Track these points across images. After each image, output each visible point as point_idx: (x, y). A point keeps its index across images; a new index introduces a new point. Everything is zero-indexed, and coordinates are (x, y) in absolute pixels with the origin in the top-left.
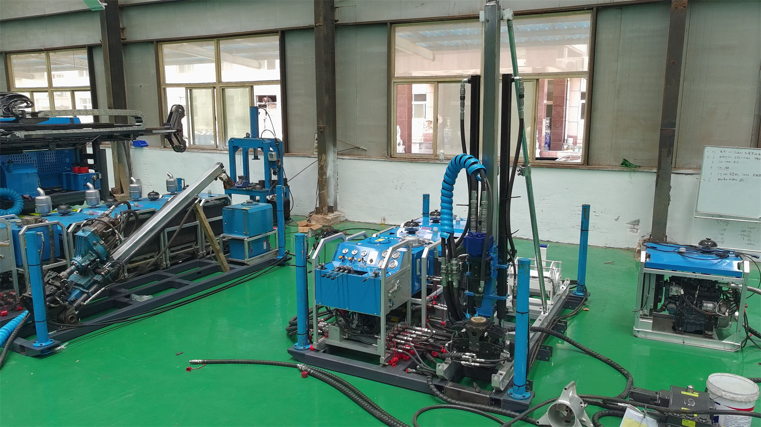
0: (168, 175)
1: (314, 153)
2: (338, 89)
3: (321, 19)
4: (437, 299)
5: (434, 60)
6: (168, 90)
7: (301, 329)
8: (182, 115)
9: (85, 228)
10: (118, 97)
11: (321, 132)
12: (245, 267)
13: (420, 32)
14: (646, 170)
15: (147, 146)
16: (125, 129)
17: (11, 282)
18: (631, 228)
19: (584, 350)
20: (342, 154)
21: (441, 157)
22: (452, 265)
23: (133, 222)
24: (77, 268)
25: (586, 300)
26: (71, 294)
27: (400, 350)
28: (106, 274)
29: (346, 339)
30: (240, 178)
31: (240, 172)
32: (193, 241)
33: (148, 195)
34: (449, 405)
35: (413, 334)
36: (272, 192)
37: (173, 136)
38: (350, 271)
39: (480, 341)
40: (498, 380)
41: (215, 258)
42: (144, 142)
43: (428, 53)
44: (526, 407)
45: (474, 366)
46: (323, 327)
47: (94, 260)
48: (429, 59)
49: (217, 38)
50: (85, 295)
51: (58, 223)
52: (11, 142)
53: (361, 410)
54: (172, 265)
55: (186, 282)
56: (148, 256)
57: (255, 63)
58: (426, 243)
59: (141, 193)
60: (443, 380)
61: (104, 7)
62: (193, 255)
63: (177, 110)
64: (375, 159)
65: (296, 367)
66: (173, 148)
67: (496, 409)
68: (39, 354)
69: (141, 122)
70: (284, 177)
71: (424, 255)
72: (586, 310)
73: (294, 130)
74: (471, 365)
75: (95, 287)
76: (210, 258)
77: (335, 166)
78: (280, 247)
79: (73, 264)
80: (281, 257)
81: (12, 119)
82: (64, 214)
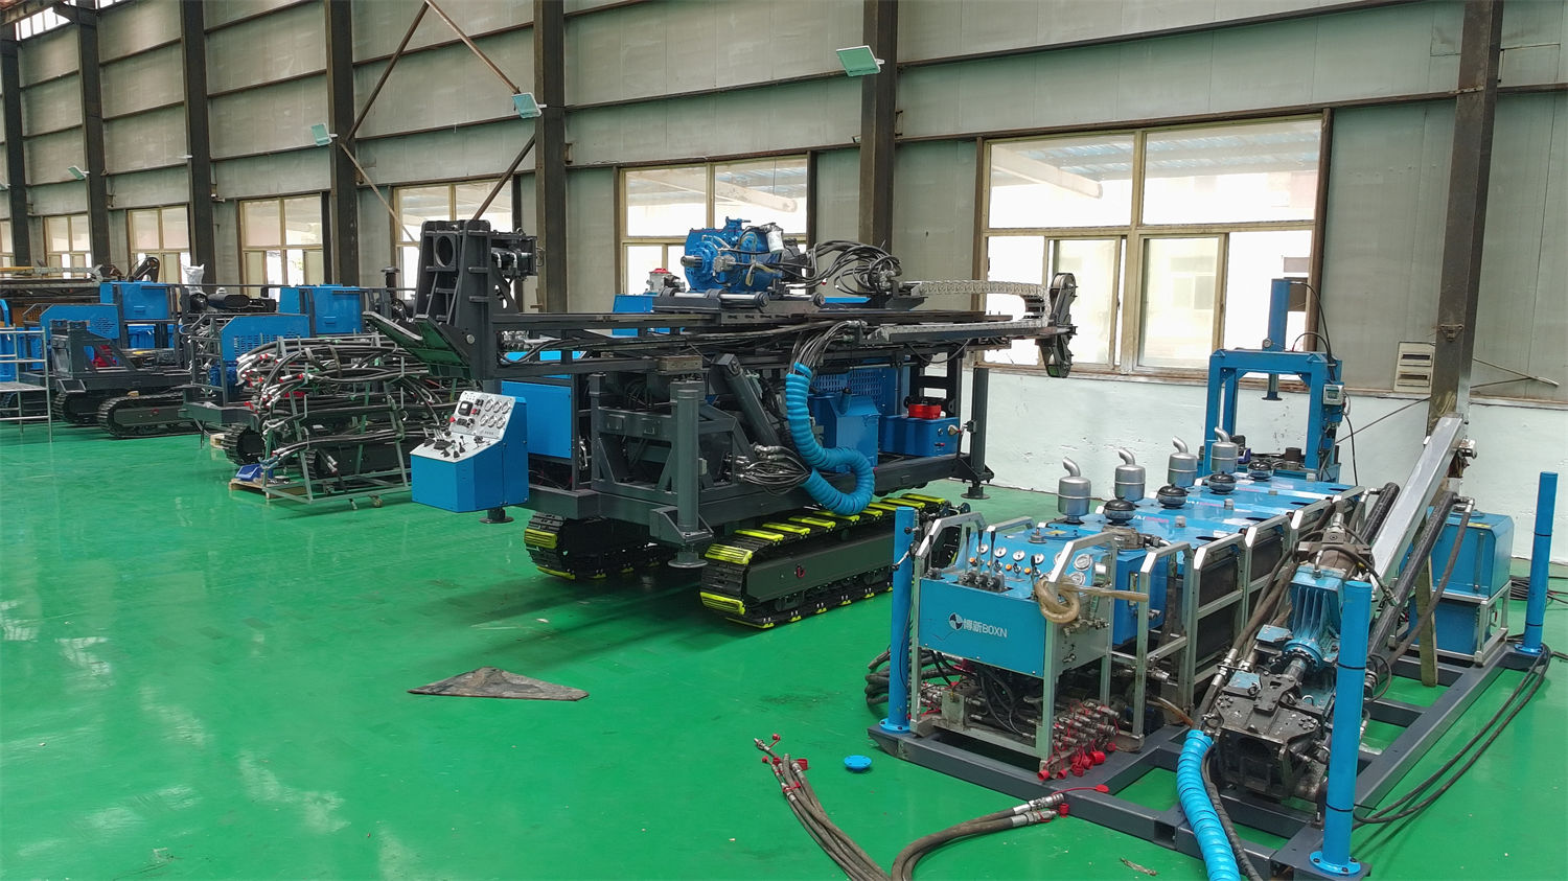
78: (1533, 624)
79: (1297, 656)
80: (1532, 651)
81: (864, 299)
82: (1117, 521)
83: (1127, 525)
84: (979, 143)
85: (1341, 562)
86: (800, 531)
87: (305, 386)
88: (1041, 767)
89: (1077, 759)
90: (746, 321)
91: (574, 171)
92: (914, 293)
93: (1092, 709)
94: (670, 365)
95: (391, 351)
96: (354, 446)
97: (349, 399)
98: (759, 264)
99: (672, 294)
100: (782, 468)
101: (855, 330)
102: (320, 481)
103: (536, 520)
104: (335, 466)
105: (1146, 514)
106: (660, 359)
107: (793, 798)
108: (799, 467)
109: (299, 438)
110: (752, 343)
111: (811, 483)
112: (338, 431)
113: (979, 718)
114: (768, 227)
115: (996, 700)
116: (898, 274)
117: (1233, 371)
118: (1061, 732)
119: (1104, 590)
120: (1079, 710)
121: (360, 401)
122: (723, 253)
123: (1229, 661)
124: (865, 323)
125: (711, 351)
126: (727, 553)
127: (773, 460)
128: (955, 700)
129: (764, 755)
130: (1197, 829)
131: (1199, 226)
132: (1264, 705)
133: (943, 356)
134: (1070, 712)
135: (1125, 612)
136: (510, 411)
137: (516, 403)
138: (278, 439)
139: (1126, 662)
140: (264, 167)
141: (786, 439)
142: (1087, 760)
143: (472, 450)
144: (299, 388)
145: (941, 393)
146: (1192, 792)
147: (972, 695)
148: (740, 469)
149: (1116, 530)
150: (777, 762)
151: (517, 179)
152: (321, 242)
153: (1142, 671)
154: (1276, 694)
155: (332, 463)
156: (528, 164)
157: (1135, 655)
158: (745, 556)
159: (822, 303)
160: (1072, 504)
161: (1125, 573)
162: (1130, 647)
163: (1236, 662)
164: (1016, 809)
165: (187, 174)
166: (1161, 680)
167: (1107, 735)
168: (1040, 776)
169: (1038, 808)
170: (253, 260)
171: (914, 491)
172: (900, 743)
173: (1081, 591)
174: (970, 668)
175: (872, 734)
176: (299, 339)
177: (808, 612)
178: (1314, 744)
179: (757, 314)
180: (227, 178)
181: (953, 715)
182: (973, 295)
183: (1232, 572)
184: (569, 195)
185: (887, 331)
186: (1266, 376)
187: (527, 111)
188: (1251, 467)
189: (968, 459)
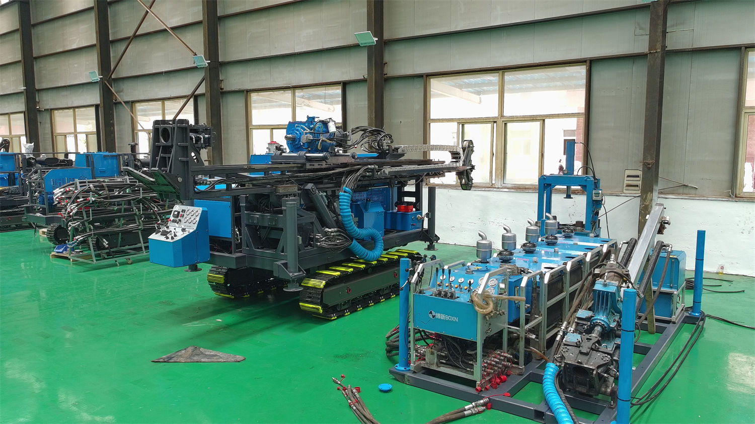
1: (625, 191)
3: (659, 45)
6: (434, 125)
8: (472, 151)
11: (648, 168)
24: (604, 330)
37: (465, 173)
49: (502, 70)
52: (378, 178)
61: (375, 42)
63: (468, 146)
73: (597, 166)
78: (697, 302)
79: (597, 325)
80: (697, 314)
81: (376, 155)
82: (505, 261)
83: (510, 262)
84: (425, 78)
85: (616, 278)
86: (348, 270)
87: (90, 204)
88: (477, 385)
89: (493, 380)
90: (319, 167)
91: (224, 93)
92: (400, 151)
93: (499, 354)
94: (281, 190)
95: (135, 185)
96: (117, 233)
97: (113, 210)
98: (324, 139)
99: (281, 154)
100: (338, 239)
101: (372, 170)
102: (99, 252)
103: (213, 269)
104: (107, 244)
105: (518, 257)
106: (276, 187)
107: (354, 408)
108: (347, 239)
109: (88, 230)
110: (321, 178)
111: (353, 246)
112: (108, 226)
113: (445, 362)
114: (328, 120)
115: (453, 352)
116: (392, 142)
117: (550, 185)
118: (485, 367)
119: (504, 296)
120: (493, 356)
121: (119, 211)
122: (306, 133)
123: (564, 328)
124: (377, 167)
125: (302, 182)
126: (313, 282)
127: (334, 236)
128: (432, 353)
129: (338, 386)
130: (556, 413)
131: (531, 116)
132: (584, 350)
133: (413, 181)
134: (489, 357)
135: (514, 307)
136: (199, 215)
137: (203, 211)
138: (76, 231)
139: (514, 331)
140: (64, 93)
141: (340, 225)
142: (498, 380)
143: (180, 235)
144: (87, 205)
145: (413, 200)
146: (551, 394)
147: (441, 350)
148: (318, 240)
149: (506, 266)
150: (345, 389)
151: (196, 98)
152: (95, 130)
153: (523, 335)
154: (589, 344)
155: (105, 243)
156: (202, 90)
157: (519, 327)
158: (321, 284)
159: (356, 157)
160: (483, 252)
161: (513, 287)
162: (516, 323)
163: (567, 328)
164: (466, 407)
165: (23, 97)
166: (532, 339)
167: (506, 367)
168: (477, 390)
169: (477, 406)
170: (60, 139)
171: (401, 247)
172: (406, 376)
173: (493, 297)
174: (439, 337)
175: (391, 372)
176: (87, 180)
177: (353, 310)
178: (609, 368)
179: (324, 163)
180: (45, 99)
181: (431, 361)
182: (424, 152)
183: (561, 283)
184: (222, 105)
185: (387, 170)
186: (565, 187)
187: (201, 64)
188: (564, 231)
189: (427, 231)
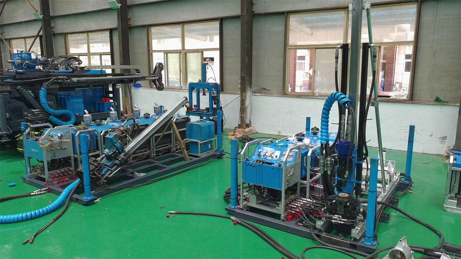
0: (155, 104)
1: (238, 92)
2: (254, 53)
3: (245, 11)
4: (316, 182)
5: (312, 35)
6: (154, 54)
7: (233, 195)
8: (162, 68)
9: (110, 133)
10: (126, 58)
11: (243, 79)
12: (198, 158)
13: (304, 18)
14: (452, 104)
15: (141, 87)
16: (130, 77)
17: (70, 163)
18: (441, 141)
19: (410, 217)
20: (255, 93)
21: (317, 94)
22: (327, 160)
23: (136, 130)
24: (106, 156)
25: (411, 186)
26: (102, 170)
27: (293, 212)
28: (121, 160)
29: (259, 203)
30: (195, 106)
31: (195, 103)
32: (169, 143)
33: (144, 115)
34: (324, 247)
35: (301, 202)
36: (213, 115)
37: (157, 81)
38: (263, 163)
39: (344, 208)
40: (355, 232)
41: (181, 153)
42: (140, 85)
43: (308, 31)
44: (374, 250)
45: (340, 223)
46: (246, 195)
47: (115, 152)
48: (309, 34)
49: (183, 23)
50: (110, 172)
51: (96, 130)
52: (69, 84)
53: (269, 246)
54: (157, 156)
55: (165, 166)
56: (143, 150)
57: (203, 38)
58: (310, 147)
59: (140, 114)
60: (320, 231)
61: (119, 7)
62: (169, 151)
63: (159, 66)
64: (275, 96)
65: (230, 218)
66: (157, 88)
67: (354, 251)
68: (86, 203)
69: (139, 72)
70: (220, 106)
71: (309, 154)
72: (411, 193)
73: (227, 78)
74: (338, 223)
75: (115, 167)
76: (178, 153)
77: (251, 100)
